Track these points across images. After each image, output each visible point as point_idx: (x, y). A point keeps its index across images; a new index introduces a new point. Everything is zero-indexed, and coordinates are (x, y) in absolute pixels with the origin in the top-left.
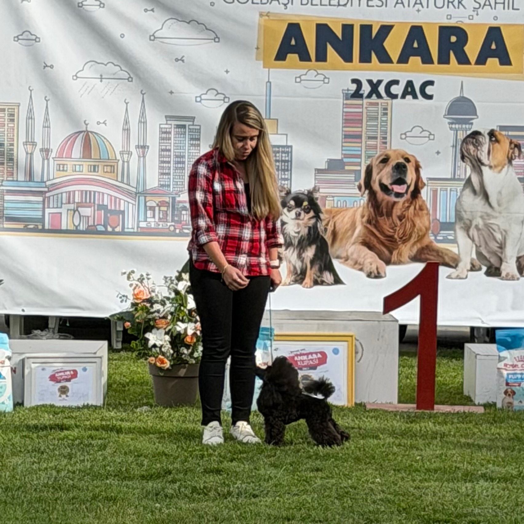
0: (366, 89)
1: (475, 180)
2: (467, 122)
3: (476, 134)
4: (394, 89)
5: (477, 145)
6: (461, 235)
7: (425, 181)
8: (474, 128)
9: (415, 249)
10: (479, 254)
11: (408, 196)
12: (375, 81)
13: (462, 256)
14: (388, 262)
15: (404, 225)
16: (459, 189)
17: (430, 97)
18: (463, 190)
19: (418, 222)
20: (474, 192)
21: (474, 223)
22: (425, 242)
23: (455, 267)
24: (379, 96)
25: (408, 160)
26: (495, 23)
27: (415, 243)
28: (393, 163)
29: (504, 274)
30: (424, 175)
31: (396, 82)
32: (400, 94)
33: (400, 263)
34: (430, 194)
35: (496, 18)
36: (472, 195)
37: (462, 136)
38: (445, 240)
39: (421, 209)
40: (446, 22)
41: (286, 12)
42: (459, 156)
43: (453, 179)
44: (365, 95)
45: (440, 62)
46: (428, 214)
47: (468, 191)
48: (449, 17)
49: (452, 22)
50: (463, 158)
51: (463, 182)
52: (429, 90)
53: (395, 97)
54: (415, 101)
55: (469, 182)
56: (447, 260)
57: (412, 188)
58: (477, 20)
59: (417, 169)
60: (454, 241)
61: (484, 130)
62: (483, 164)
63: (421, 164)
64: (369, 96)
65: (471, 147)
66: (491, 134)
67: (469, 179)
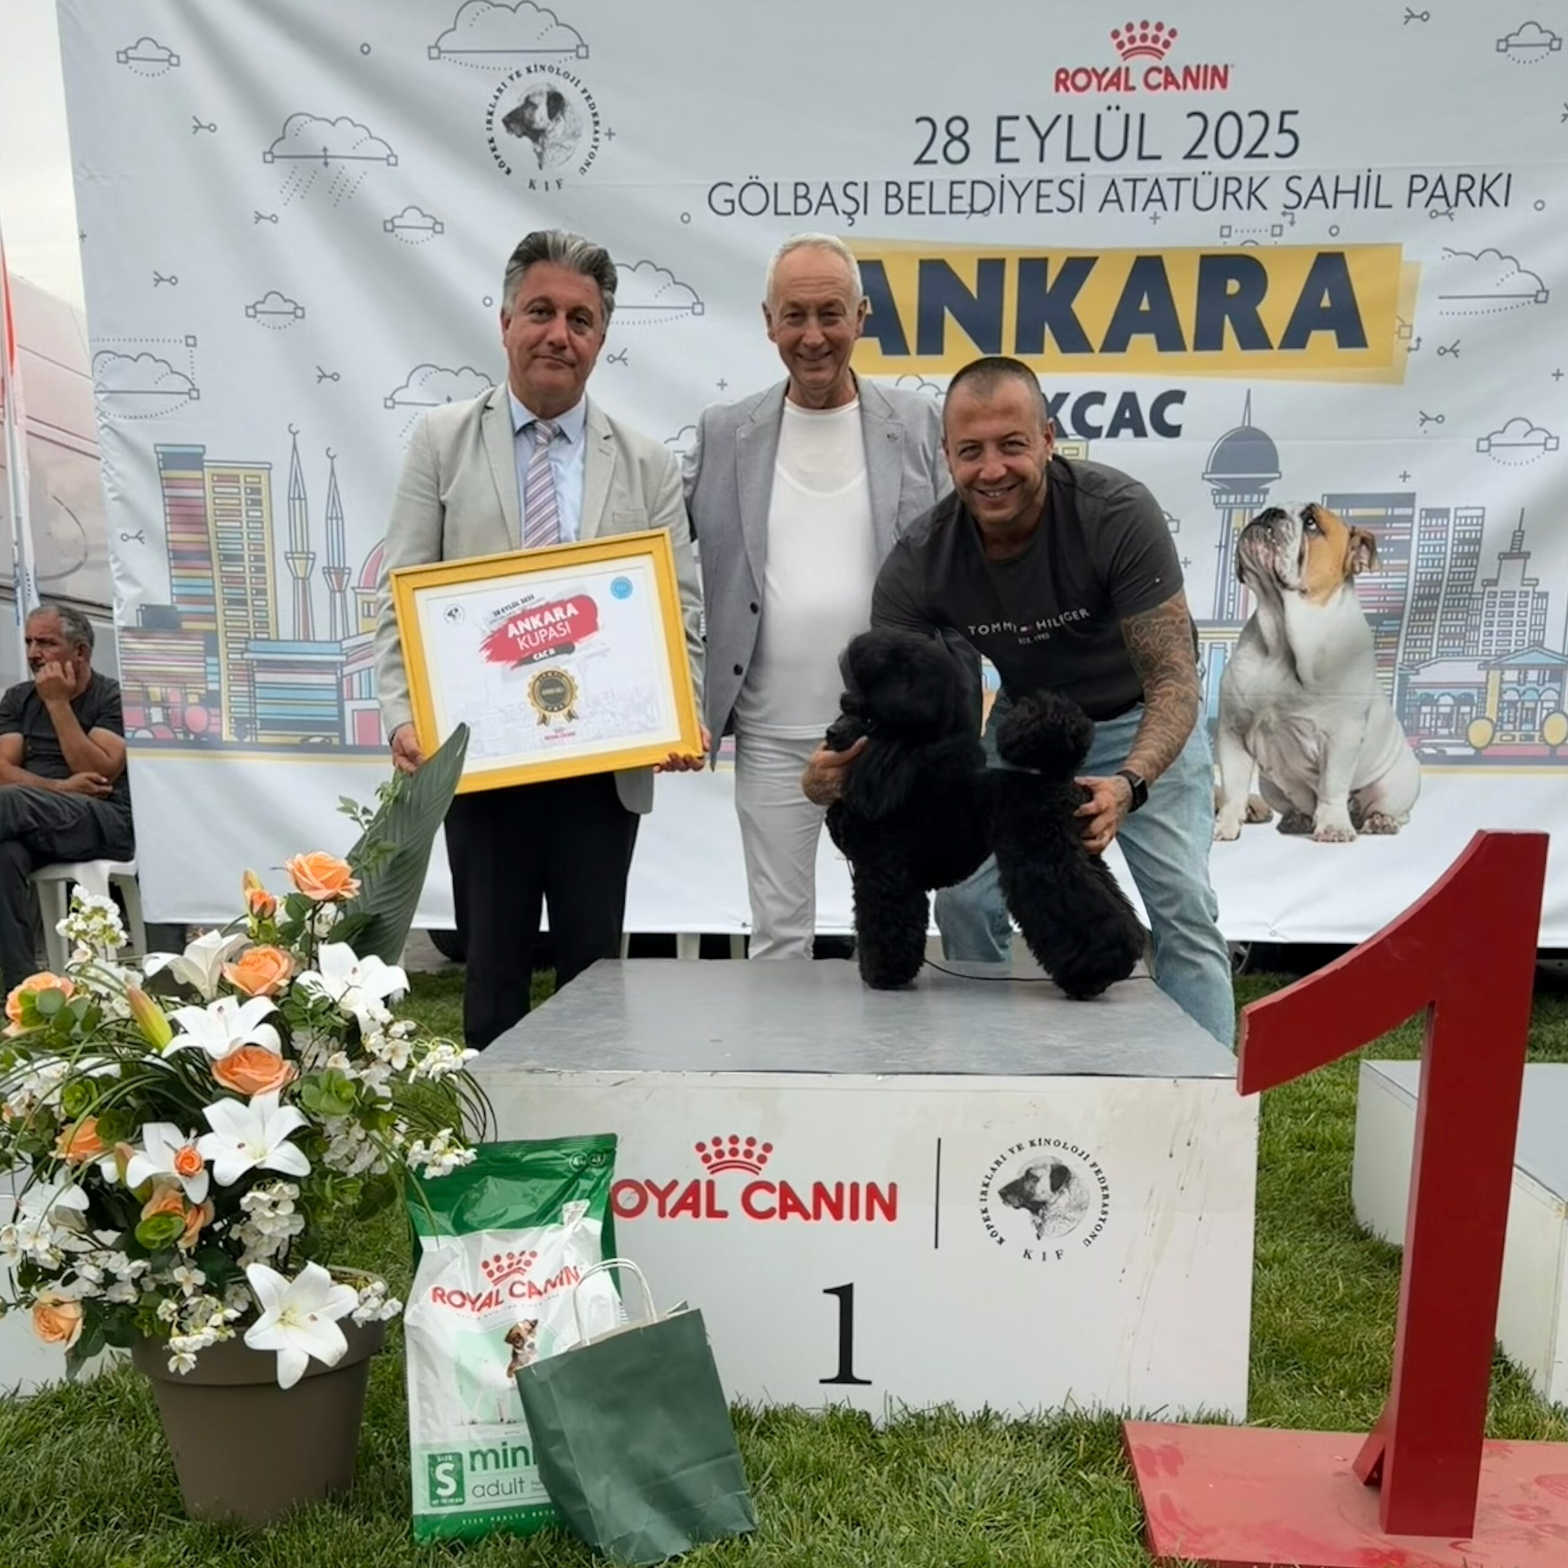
1: (1267, 623)
2: (1256, 487)
3: (1274, 515)
4: (1093, 415)
5: (1275, 542)
6: (1228, 745)
10: (1266, 785)
17: (1173, 432)
18: (1240, 645)
20: (1264, 649)
21: (1259, 719)
26: (1330, 243)
29: (1320, 828)
31: (1097, 398)
32: (1106, 426)
35: (1334, 230)
36: (1258, 657)
37: (1241, 521)
40: (1217, 244)
41: (852, 233)
42: (1232, 569)
43: (1220, 622)
45: (1199, 345)
47: (1249, 650)
48: (1225, 230)
49: (1232, 245)
50: (1241, 573)
52: (1172, 414)
53: (1094, 433)
54: (1140, 442)
55: (1252, 626)
58: (1291, 237)
61: (1293, 507)
62: (1286, 586)
65: (1261, 548)
66: (1309, 515)
67: (1254, 621)
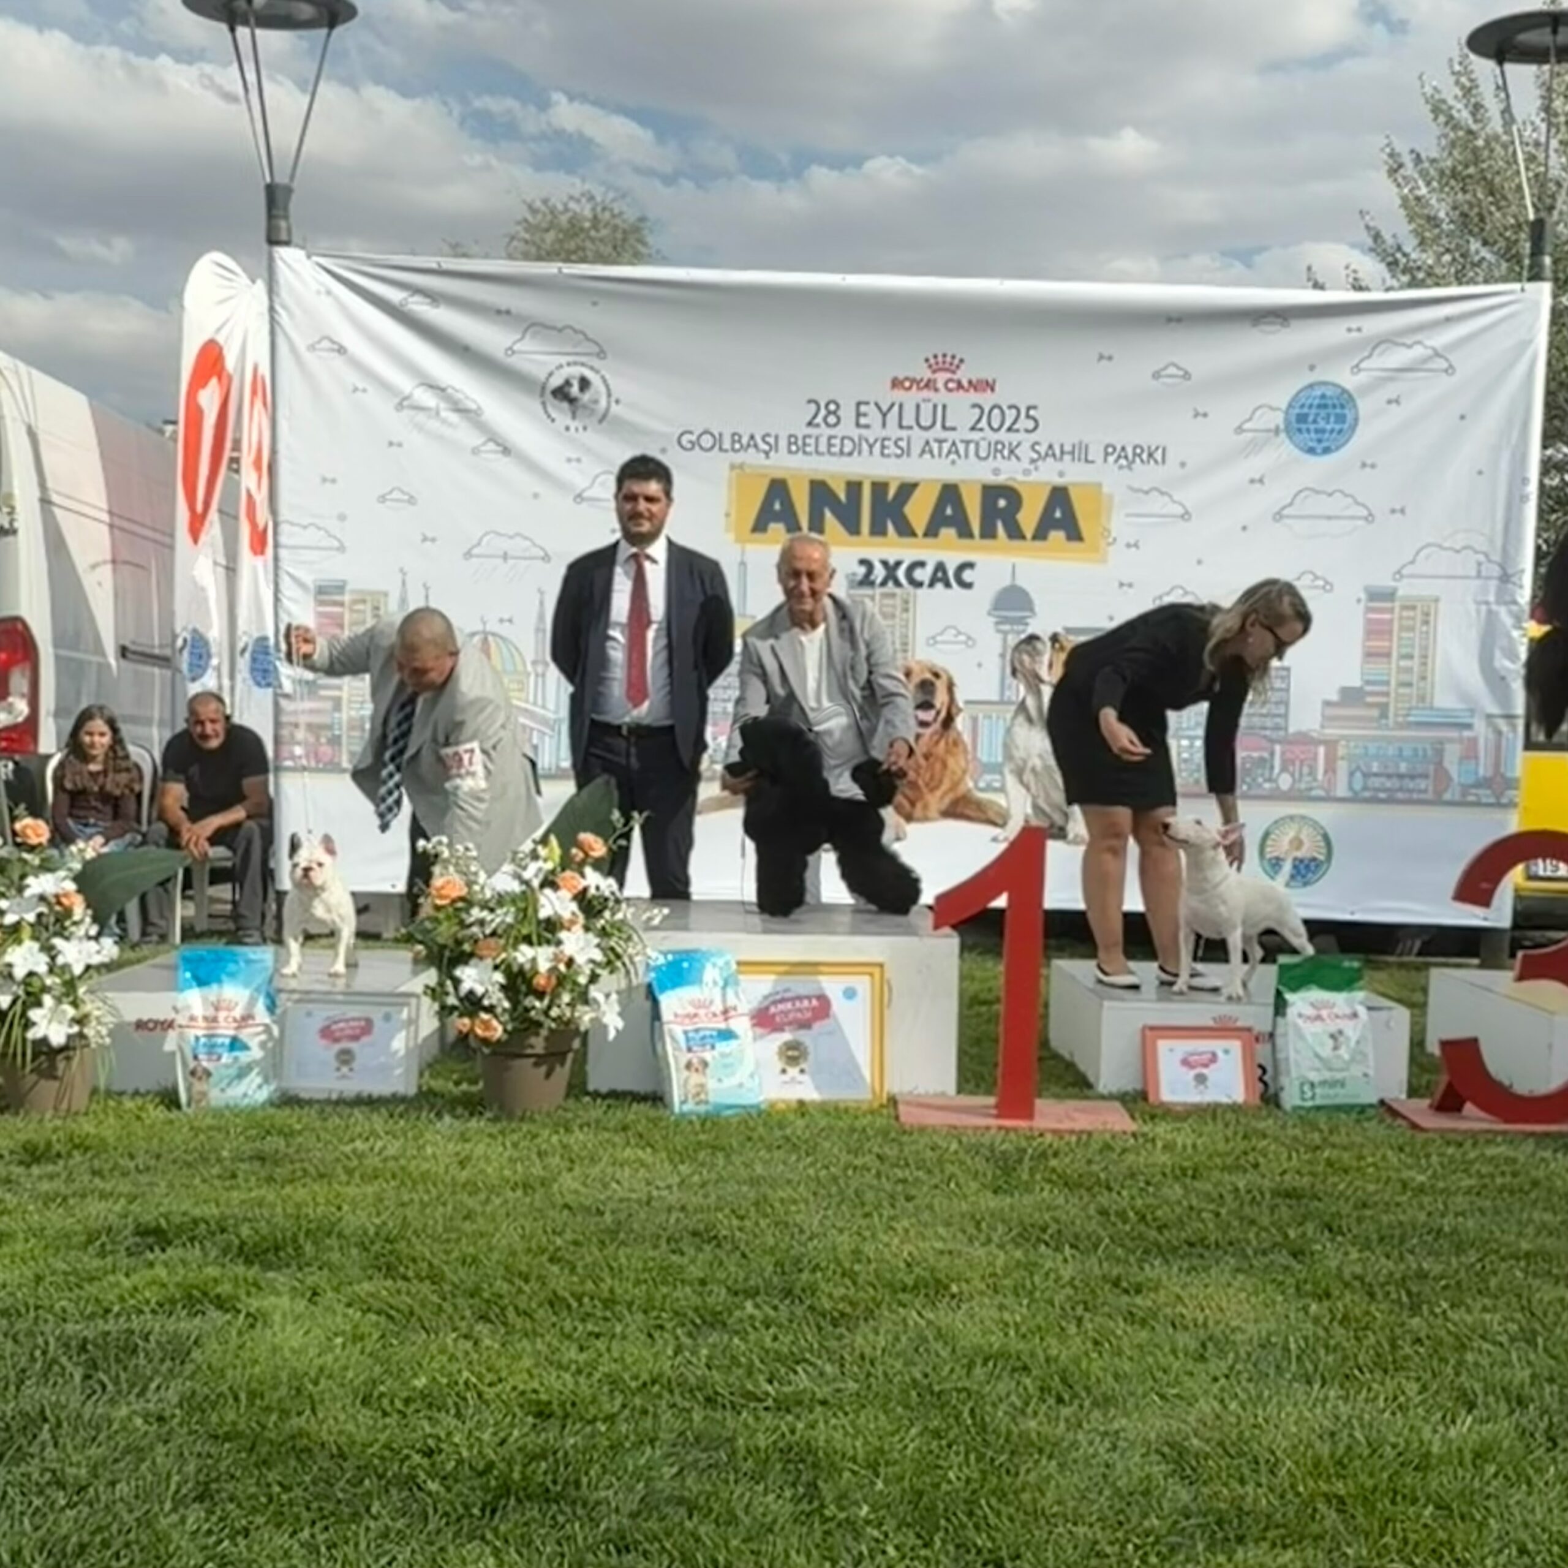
0: (879, 573)
1: (1031, 704)
2: (1022, 621)
3: (1033, 638)
4: (919, 574)
5: (1035, 654)
6: (1011, 781)
7: (961, 704)
8: (1030, 630)
9: (947, 801)
10: (1036, 807)
11: (937, 726)
12: (892, 561)
13: (1013, 811)
14: (909, 818)
15: (931, 767)
16: (1009, 716)
17: (968, 586)
18: (1014, 718)
19: (951, 762)
20: (1030, 720)
21: (1030, 764)
22: (961, 790)
23: (1003, 826)
24: (898, 583)
25: (937, 675)
26: (1059, 481)
27: (945, 794)
28: (916, 679)
29: (1071, 836)
30: (960, 698)
31: (921, 564)
32: (927, 582)
33: (925, 819)
34: (969, 723)
35: (1061, 474)
36: (1026, 725)
38: (989, 788)
39: (956, 743)
40: (992, 479)
41: (768, 462)
42: (1008, 670)
43: (1001, 702)
44: (879, 581)
45: (983, 536)
46: (965, 751)
47: (1021, 719)
48: (996, 472)
49: (1001, 479)
50: (1014, 672)
51: (1013, 708)
52: (967, 575)
53: (920, 585)
54: (949, 592)
55: (1022, 707)
56: (991, 815)
57: (943, 714)
58: (1034, 477)
59: (950, 687)
60: (1002, 790)
61: (1045, 634)
62: (1042, 681)
63: (956, 680)
64: (884, 583)
65: (1026, 658)
66: (1055, 638)
67: (1023, 702)
